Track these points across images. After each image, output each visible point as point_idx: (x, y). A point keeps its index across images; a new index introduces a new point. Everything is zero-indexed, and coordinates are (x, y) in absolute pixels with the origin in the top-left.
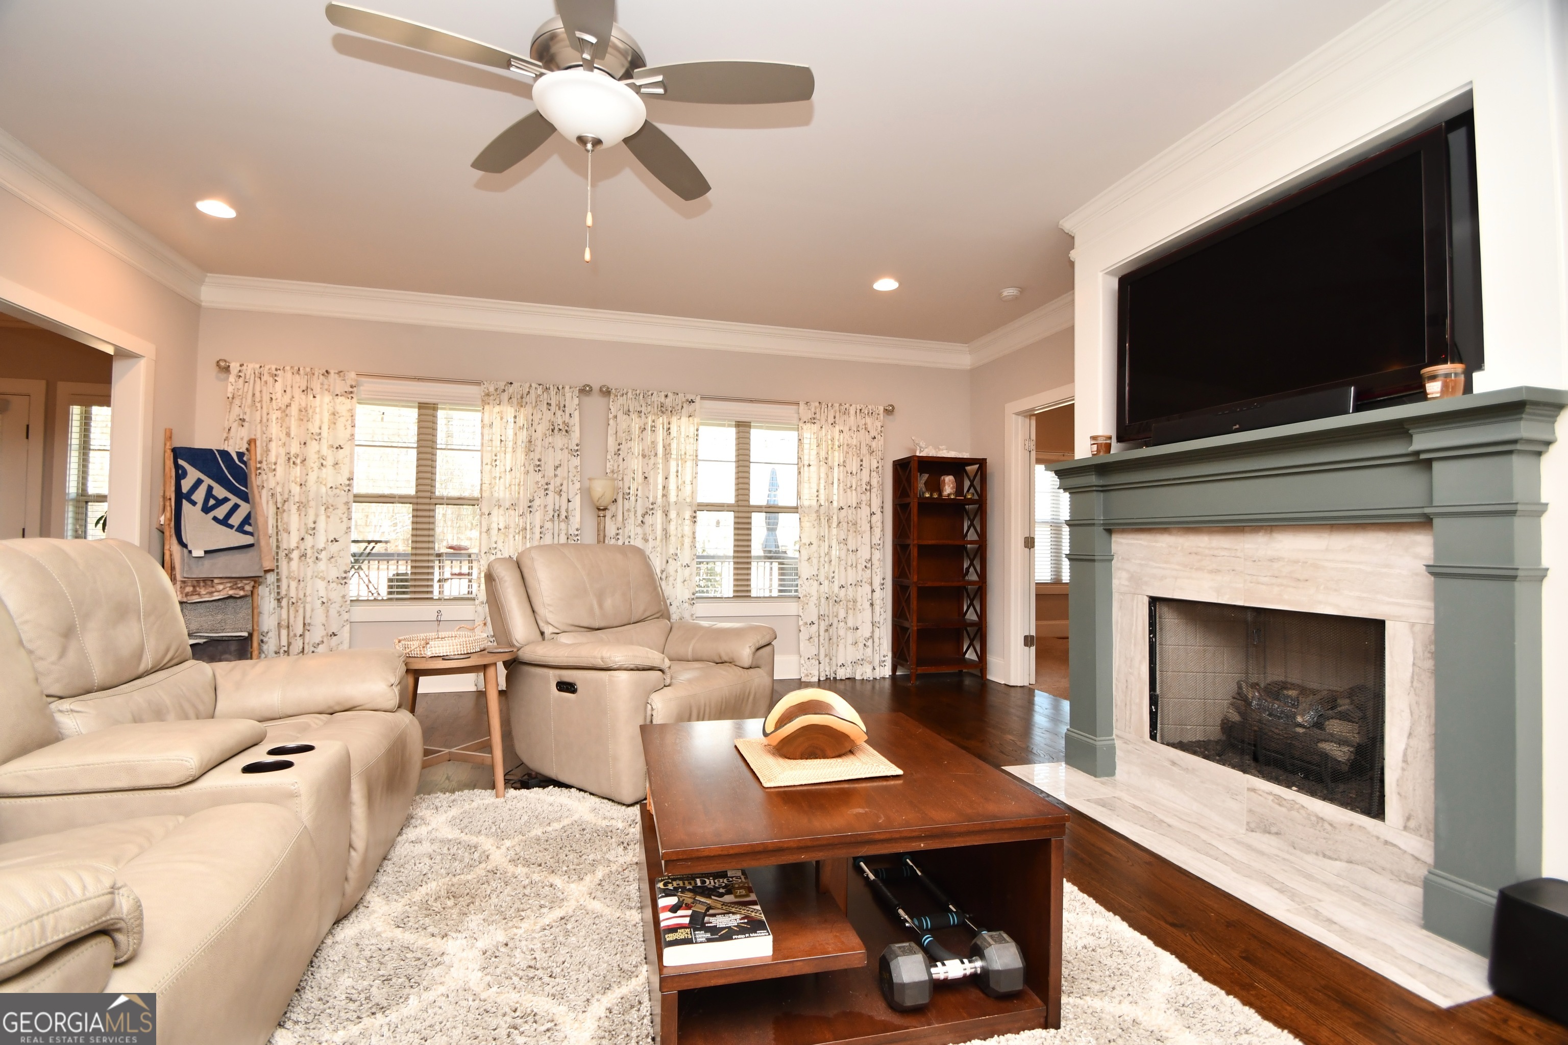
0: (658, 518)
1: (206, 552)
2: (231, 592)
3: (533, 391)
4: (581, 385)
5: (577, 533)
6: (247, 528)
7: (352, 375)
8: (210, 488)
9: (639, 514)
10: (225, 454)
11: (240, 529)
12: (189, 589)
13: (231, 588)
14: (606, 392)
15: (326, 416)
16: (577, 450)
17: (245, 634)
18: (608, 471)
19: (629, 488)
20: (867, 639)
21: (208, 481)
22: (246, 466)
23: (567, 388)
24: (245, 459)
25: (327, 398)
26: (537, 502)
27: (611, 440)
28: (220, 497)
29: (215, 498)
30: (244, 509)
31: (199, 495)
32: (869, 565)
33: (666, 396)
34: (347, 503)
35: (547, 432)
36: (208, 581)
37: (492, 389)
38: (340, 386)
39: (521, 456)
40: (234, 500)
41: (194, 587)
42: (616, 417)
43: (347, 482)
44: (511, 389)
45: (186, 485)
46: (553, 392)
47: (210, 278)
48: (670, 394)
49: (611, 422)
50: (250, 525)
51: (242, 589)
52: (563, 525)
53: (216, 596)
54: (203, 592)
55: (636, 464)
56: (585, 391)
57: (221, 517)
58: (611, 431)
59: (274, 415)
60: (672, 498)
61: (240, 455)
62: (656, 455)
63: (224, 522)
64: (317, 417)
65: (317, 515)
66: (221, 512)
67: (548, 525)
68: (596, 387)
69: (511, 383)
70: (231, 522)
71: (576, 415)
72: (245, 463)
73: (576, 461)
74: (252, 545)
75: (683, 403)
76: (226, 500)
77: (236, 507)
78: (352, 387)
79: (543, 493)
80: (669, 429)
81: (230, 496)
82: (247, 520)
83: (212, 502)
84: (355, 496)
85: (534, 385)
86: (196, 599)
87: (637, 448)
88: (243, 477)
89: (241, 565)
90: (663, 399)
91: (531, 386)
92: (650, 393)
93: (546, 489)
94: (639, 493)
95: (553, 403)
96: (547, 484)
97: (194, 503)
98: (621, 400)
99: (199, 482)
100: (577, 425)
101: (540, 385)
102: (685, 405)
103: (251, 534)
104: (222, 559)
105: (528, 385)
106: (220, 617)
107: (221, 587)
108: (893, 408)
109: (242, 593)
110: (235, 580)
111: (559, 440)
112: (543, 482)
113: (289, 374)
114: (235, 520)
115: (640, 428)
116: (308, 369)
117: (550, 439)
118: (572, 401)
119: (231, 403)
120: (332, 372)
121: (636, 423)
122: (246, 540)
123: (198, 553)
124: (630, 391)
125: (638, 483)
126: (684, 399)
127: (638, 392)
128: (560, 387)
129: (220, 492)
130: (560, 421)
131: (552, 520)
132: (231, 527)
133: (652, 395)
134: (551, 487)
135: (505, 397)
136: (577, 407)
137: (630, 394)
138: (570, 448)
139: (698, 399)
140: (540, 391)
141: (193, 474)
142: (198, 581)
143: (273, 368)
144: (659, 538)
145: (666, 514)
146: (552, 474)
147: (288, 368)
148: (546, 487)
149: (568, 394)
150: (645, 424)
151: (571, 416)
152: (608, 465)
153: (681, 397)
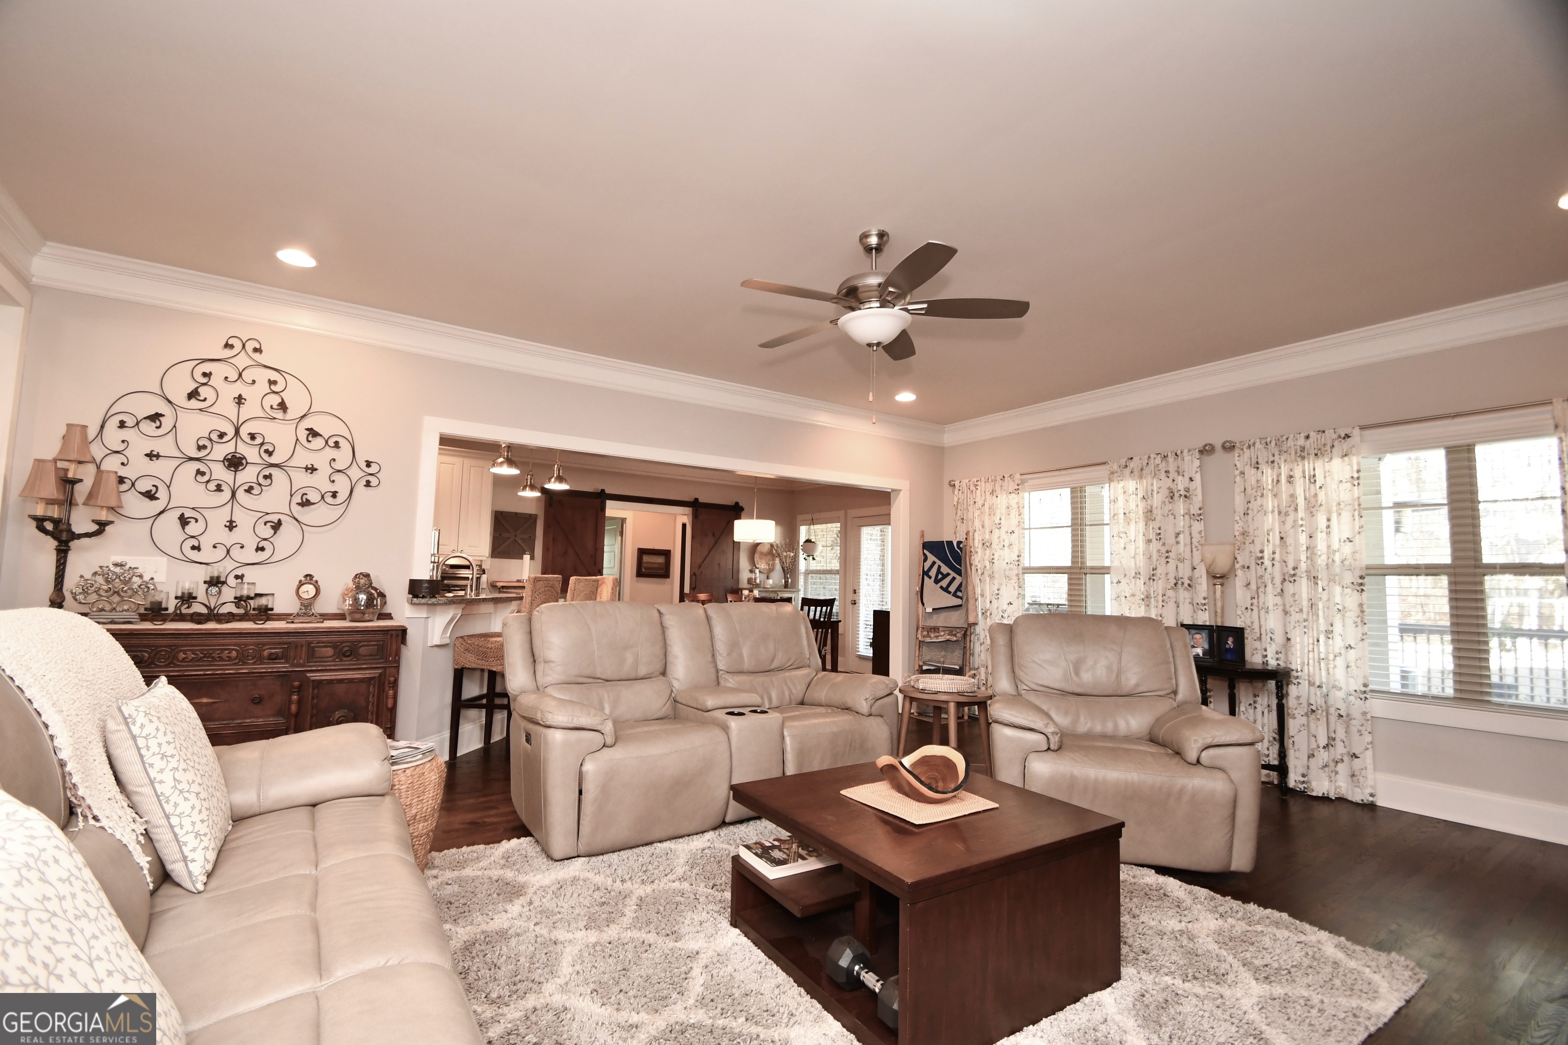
0: (1303, 586)
1: (933, 609)
2: (948, 637)
3: (1152, 461)
4: (1200, 445)
5: (1204, 602)
6: (959, 594)
7: (1018, 476)
8: (939, 567)
9: (1278, 580)
10: (950, 543)
11: (955, 595)
12: (925, 633)
13: (949, 635)
14: (1229, 447)
15: (1004, 511)
16: (1200, 515)
17: (957, 667)
18: (1237, 533)
19: (1262, 552)
21: (939, 562)
22: (961, 551)
23: (1186, 451)
24: (961, 546)
25: (1004, 496)
26: (1159, 571)
27: (1239, 501)
28: (945, 573)
29: (942, 574)
30: (959, 579)
31: (933, 573)
33: (1308, 437)
34: (1017, 575)
35: (1167, 500)
36: (935, 629)
37: (1115, 467)
38: (1012, 486)
39: (1144, 526)
40: (953, 574)
41: (928, 632)
42: (1242, 473)
43: (1017, 559)
44: (1132, 465)
45: (927, 565)
46: (1171, 459)
47: (948, 427)
48: (1312, 434)
49: (1238, 479)
50: (961, 591)
51: (955, 635)
52: (1187, 594)
53: (940, 639)
54: (932, 635)
55: (1271, 521)
56: (1206, 451)
57: (944, 586)
58: (1238, 488)
59: (977, 513)
60: (1322, 561)
61: (959, 543)
62: (1296, 510)
63: (946, 590)
64: (998, 512)
65: (1000, 585)
66: (944, 583)
67: (1171, 593)
68: (1218, 444)
69: (1132, 458)
70: (950, 589)
71: (1197, 478)
72: (961, 549)
73: (1198, 527)
74: (961, 606)
75: (1333, 440)
76: (948, 574)
77: (954, 579)
78: (1018, 485)
79: (1163, 560)
80: (1314, 476)
81: (950, 572)
82: (959, 589)
83: (940, 576)
84: (1024, 569)
85: (1152, 456)
86: (928, 640)
87: (1270, 503)
88: (958, 558)
89: (954, 619)
90: (1301, 442)
91: (1149, 457)
92: (1285, 438)
93: (1167, 557)
94: (1277, 556)
95: (1172, 468)
96: (1167, 552)
97: (930, 577)
98: (1248, 453)
99: (934, 563)
100: (1199, 486)
101: (1158, 454)
102: (1336, 443)
103: (961, 598)
104: (943, 615)
105: (1146, 457)
106: (943, 653)
107: (942, 633)
109: (955, 639)
110: (951, 630)
111: (1180, 507)
112: (1163, 550)
113: (983, 484)
114: (952, 589)
115: (1273, 481)
116: (993, 477)
117: (1170, 507)
118: (1192, 464)
119: (957, 509)
120: (1006, 476)
121: (1268, 475)
122: (959, 601)
123: (929, 610)
124: (1258, 441)
125: (1274, 545)
126: (1335, 436)
127: (1268, 440)
128: (1179, 453)
129: (945, 569)
130: (1181, 487)
131: (1175, 588)
132: (949, 593)
133: (1287, 439)
134: (1172, 555)
135: (1128, 471)
136: (1198, 470)
137: (1257, 444)
138: (1192, 512)
139: (1356, 432)
140: (1158, 461)
141: (931, 558)
142: (931, 629)
143: (975, 480)
144: (1305, 610)
146: (1173, 541)
147: (983, 479)
148: (1167, 555)
149: (1187, 458)
150: (1279, 475)
151: (1191, 479)
152: (1237, 527)
153: (1330, 434)
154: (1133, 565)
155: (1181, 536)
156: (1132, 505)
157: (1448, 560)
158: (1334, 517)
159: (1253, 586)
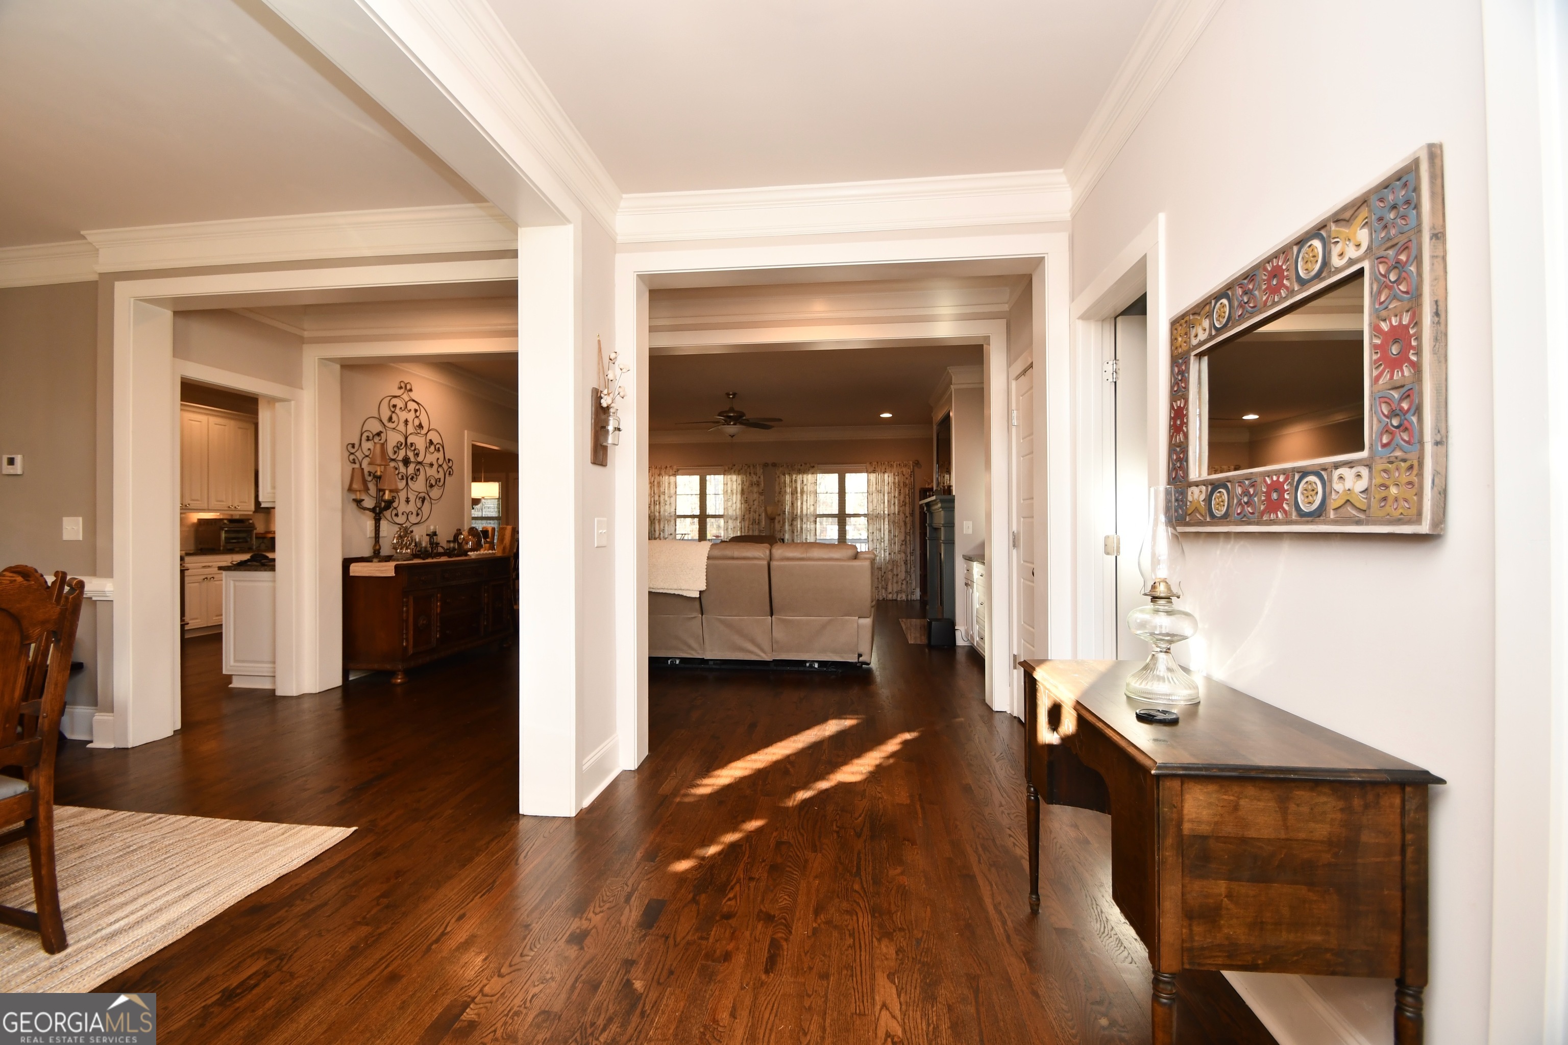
0: (798, 523)
3: (743, 468)
4: (763, 463)
7: (675, 467)
9: (790, 521)
14: (773, 465)
15: (667, 484)
16: (763, 493)
18: (776, 501)
19: (785, 509)
20: (903, 580)
23: (758, 465)
25: (667, 477)
26: (746, 516)
27: (777, 488)
32: (904, 543)
33: (801, 465)
34: (675, 519)
35: (750, 486)
37: (727, 468)
38: (671, 470)
39: (739, 496)
42: (779, 477)
43: (675, 511)
44: (734, 467)
46: (751, 468)
48: (803, 464)
49: (777, 479)
52: (757, 526)
55: (788, 497)
56: (766, 465)
58: (777, 483)
60: (805, 512)
62: (797, 493)
64: (664, 485)
65: (664, 524)
67: (751, 526)
68: (770, 463)
69: (734, 465)
71: (762, 477)
73: (762, 498)
75: (809, 468)
78: (675, 470)
79: (748, 512)
80: (803, 480)
84: (678, 516)
85: (744, 465)
87: (788, 490)
90: (799, 466)
94: (790, 511)
95: (752, 472)
98: (781, 469)
100: (762, 481)
101: (746, 465)
102: (811, 468)
105: (741, 465)
108: (917, 461)
111: (755, 489)
112: (749, 507)
115: (789, 481)
117: (751, 489)
118: (760, 471)
121: (788, 478)
125: (789, 506)
126: (810, 466)
127: (788, 464)
128: (755, 465)
130: (755, 480)
131: (752, 524)
133: (794, 465)
134: (752, 510)
135: (732, 470)
136: (762, 474)
137: (784, 465)
138: (760, 492)
139: (815, 463)
140: (746, 468)
145: (802, 520)
146: (752, 503)
148: (750, 510)
149: (758, 468)
150: (792, 479)
151: (759, 477)
152: (776, 499)
153: (808, 465)
154: (734, 514)
155: (755, 502)
156: (735, 487)
157: (837, 512)
158: (808, 496)
159: (781, 522)
